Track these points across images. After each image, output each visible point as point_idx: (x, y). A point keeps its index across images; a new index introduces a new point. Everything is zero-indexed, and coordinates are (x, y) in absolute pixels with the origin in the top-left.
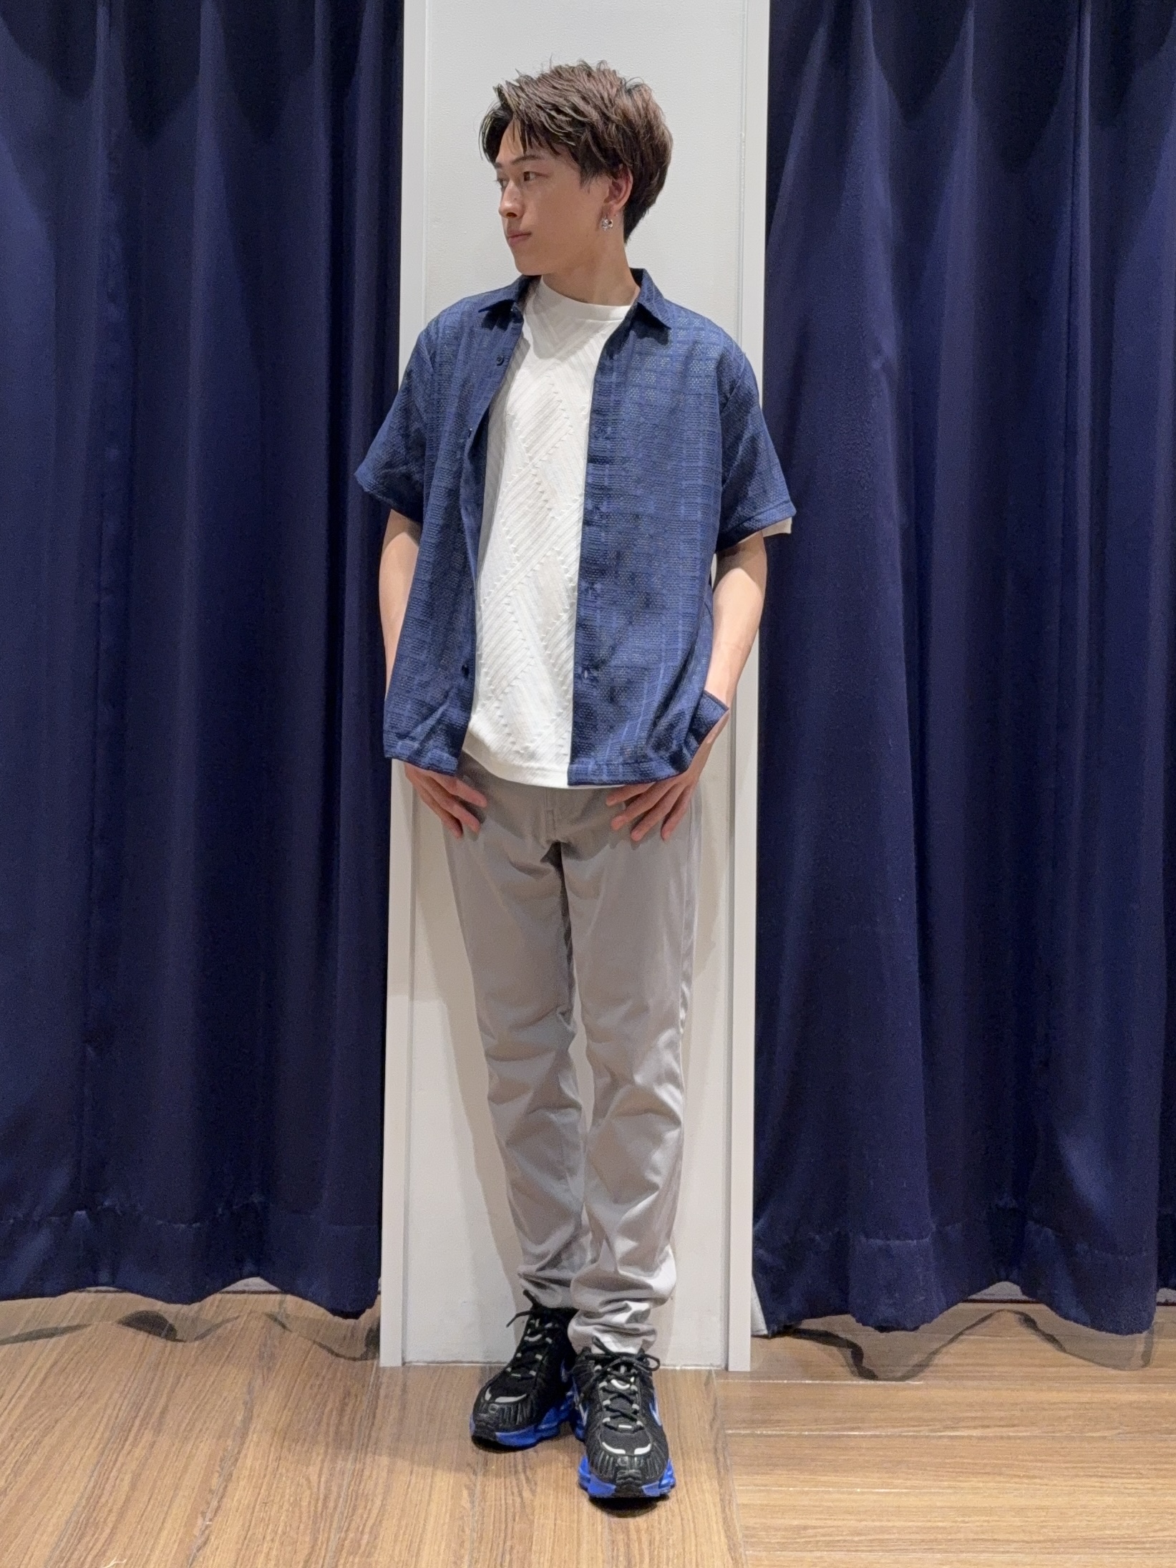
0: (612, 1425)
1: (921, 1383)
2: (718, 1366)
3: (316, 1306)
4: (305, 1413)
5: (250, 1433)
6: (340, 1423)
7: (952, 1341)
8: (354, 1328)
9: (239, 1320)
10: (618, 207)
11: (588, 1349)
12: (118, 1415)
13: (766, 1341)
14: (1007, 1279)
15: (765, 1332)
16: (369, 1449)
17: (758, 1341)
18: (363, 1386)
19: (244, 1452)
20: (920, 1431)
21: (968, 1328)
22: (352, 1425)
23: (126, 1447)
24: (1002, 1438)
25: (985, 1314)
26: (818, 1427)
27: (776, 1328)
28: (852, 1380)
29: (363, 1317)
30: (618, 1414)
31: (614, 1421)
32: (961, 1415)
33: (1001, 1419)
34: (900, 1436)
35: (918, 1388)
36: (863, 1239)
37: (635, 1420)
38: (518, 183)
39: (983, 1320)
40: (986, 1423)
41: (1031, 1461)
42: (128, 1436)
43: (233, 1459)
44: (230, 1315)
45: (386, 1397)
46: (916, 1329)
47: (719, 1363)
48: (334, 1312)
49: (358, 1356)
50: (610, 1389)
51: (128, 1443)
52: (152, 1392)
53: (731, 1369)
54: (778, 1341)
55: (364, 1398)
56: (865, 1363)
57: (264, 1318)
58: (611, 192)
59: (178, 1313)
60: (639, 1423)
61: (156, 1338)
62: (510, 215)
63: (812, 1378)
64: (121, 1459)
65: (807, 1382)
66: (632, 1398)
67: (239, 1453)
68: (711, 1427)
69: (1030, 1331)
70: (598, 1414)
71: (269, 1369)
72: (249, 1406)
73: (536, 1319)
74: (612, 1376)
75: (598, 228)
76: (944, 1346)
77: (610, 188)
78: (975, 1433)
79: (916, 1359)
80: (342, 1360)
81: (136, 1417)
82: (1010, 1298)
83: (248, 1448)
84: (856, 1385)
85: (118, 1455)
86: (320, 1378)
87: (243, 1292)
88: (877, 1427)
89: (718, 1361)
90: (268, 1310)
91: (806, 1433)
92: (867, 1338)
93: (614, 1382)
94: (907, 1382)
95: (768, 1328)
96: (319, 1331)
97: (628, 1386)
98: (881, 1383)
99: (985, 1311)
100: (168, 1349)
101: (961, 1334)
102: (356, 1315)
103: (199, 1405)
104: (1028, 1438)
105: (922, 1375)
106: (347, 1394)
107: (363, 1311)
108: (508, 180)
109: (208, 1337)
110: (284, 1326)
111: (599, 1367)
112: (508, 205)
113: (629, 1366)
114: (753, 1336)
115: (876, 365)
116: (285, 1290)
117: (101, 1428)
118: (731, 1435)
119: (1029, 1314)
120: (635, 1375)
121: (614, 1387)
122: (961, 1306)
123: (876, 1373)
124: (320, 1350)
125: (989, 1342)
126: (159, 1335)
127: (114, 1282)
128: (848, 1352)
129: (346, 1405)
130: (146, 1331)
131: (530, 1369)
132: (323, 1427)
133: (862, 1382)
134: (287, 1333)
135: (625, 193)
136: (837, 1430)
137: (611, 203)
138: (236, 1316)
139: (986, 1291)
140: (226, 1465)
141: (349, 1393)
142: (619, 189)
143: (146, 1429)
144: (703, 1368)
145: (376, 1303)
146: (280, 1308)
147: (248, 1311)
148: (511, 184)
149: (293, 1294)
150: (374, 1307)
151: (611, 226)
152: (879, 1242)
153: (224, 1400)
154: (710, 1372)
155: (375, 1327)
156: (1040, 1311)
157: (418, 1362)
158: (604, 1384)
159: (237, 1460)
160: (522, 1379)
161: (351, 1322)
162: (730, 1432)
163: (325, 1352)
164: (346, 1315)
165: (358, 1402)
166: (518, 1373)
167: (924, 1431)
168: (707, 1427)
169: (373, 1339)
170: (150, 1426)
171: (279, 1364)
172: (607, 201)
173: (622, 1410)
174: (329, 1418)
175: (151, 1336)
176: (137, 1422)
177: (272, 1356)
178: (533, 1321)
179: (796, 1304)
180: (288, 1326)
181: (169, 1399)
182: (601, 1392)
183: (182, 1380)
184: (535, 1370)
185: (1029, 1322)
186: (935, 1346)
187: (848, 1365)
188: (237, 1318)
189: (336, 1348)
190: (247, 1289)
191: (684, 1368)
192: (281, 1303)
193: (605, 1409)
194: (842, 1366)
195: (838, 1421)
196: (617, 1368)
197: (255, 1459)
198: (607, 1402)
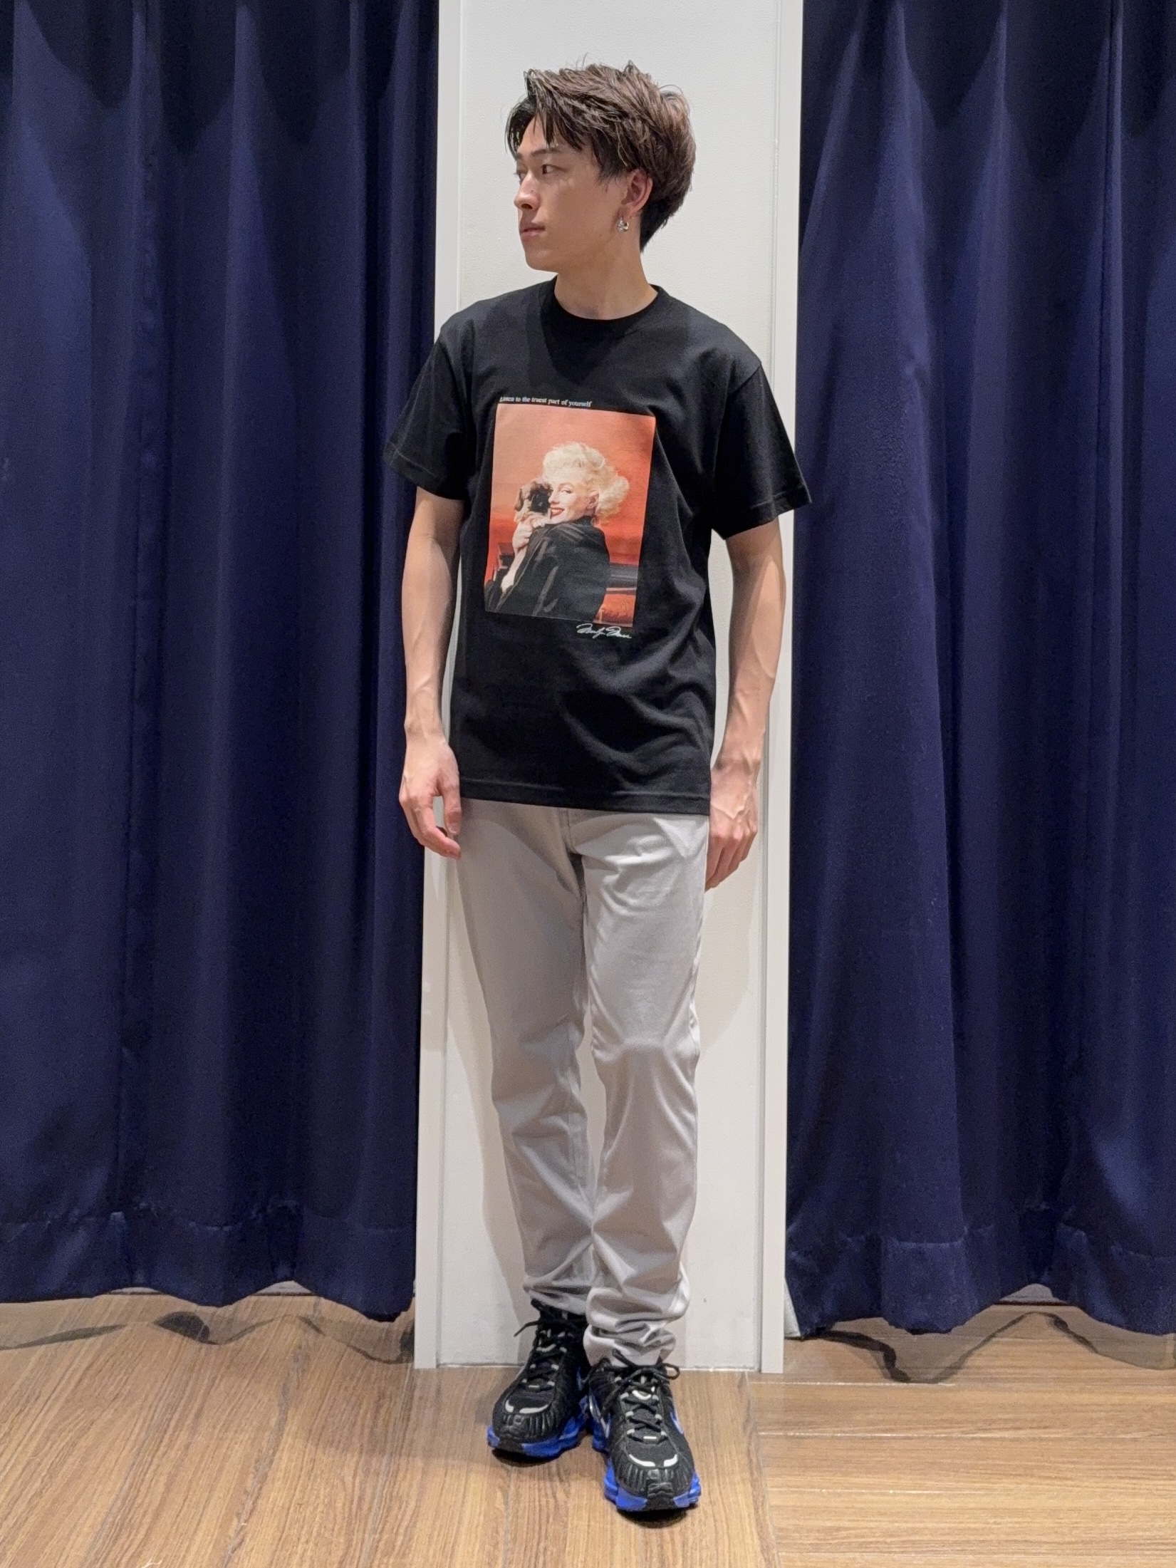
0: (637, 1436)
1: (953, 1385)
2: (751, 1368)
3: (350, 1310)
4: (339, 1415)
5: (285, 1435)
6: (375, 1425)
7: (985, 1342)
8: (388, 1332)
9: (274, 1322)
10: (635, 208)
11: (606, 1360)
12: (153, 1417)
13: (799, 1343)
14: (1037, 1281)
15: (798, 1334)
16: (404, 1451)
17: (792, 1343)
18: (398, 1388)
19: (278, 1454)
20: (953, 1433)
21: (999, 1331)
22: (387, 1426)
23: (161, 1448)
24: (1034, 1439)
25: (1015, 1317)
26: (852, 1429)
27: (809, 1330)
28: (884, 1382)
29: (398, 1320)
30: (641, 1425)
31: (640, 1431)
32: (994, 1417)
33: (1033, 1421)
34: (932, 1438)
35: (950, 1390)
36: (896, 1243)
37: (659, 1431)
38: (536, 175)
39: (1014, 1322)
40: (1018, 1424)
41: (1064, 1463)
42: (163, 1437)
43: (268, 1460)
44: (266, 1317)
45: (421, 1398)
46: (948, 1331)
47: (752, 1365)
48: (369, 1315)
49: (393, 1357)
50: (632, 1400)
51: (163, 1444)
52: (187, 1393)
53: (764, 1371)
54: (811, 1344)
55: (398, 1399)
56: (898, 1364)
57: (298, 1321)
58: (629, 193)
59: (213, 1315)
60: (663, 1433)
61: (191, 1341)
62: (526, 207)
63: (844, 1380)
64: (156, 1460)
65: (840, 1384)
66: (655, 1408)
67: (274, 1454)
68: (745, 1428)
69: (1061, 1333)
70: (622, 1426)
71: (304, 1371)
72: (283, 1408)
73: (547, 1330)
74: (633, 1387)
75: (612, 230)
76: (976, 1348)
77: (629, 190)
78: (1006, 1434)
79: (948, 1362)
80: (376, 1363)
81: (171, 1419)
82: (1042, 1300)
83: (283, 1450)
84: (887, 1387)
85: (153, 1457)
86: (355, 1380)
87: (278, 1294)
88: (910, 1429)
89: (751, 1363)
90: (302, 1313)
91: (839, 1435)
92: (899, 1339)
93: (636, 1393)
94: (939, 1384)
95: (801, 1329)
96: (353, 1334)
97: (649, 1396)
98: (913, 1384)
99: (1015, 1312)
100: (203, 1351)
101: (993, 1336)
102: (391, 1319)
103: (234, 1407)
104: (1059, 1440)
105: (955, 1376)
106: (382, 1396)
107: (397, 1315)
108: (526, 173)
109: (243, 1339)
110: (318, 1330)
111: (618, 1379)
112: (524, 196)
113: (649, 1375)
114: (786, 1338)
115: (909, 371)
116: (319, 1294)
117: (136, 1430)
118: (764, 1437)
119: (1060, 1316)
120: (656, 1385)
121: (637, 1398)
122: (994, 1308)
123: (909, 1376)
124: (355, 1352)
125: (1021, 1344)
126: (194, 1338)
127: (150, 1283)
128: (881, 1355)
129: (381, 1406)
130: (180, 1332)
131: (547, 1380)
132: (358, 1428)
133: (895, 1384)
134: (321, 1336)
135: (643, 197)
136: (869, 1432)
137: (628, 205)
138: (270, 1318)
139: (1017, 1293)
140: (261, 1467)
141: (384, 1395)
142: (637, 191)
143: (180, 1431)
144: (737, 1370)
145: (412, 1306)
146: (315, 1311)
147: (282, 1315)
148: (529, 176)
149: (326, 1297)
150: (410, 1311)
151: (627, 228)
152: (910, 1245)
153: (259, 1402)
154: (743, 1374)
155: (409, 1330)
156: (1071, 1313)
157: (452, 1364)
158: (625, 1395)
159: (271, 1462)
160: (541, 1390)
161: (385, 1325)
162: (763, 1433)
163: (359, 1356)
164: (380, 1318)
165: (392, 1404)
166: (536, 1384)
167: (956, 1433)
168: (740, 1429)
169: (408, 1342)
170: (185, 1427)
171: (313, 1366)
172: (624, 202)
173: (645, 1421)
174: (364, 1418)
175: (186, 1338)
176: (173, 1424)
177: (307, 1357)
178: (544, 1332)
179: (829, 1306)
180: (322, 1329)
181: (204, 1401)
182: (623, 1403)
183: (217, 1381)
184: (553, 1381)
185: (1060, 1324)
186: (968, 1348)
187: (882, 1368)
188: (272, 1320)
189: (370, 1352)
190: (281, 1291)
191: (717, 1370)
192: (316, 1305)
193: (628, 1421)
194: (874, 1368)
195: (872, 1423)
196: (637, 1378)
197: (290, 1460)
198: (630, 1414)
